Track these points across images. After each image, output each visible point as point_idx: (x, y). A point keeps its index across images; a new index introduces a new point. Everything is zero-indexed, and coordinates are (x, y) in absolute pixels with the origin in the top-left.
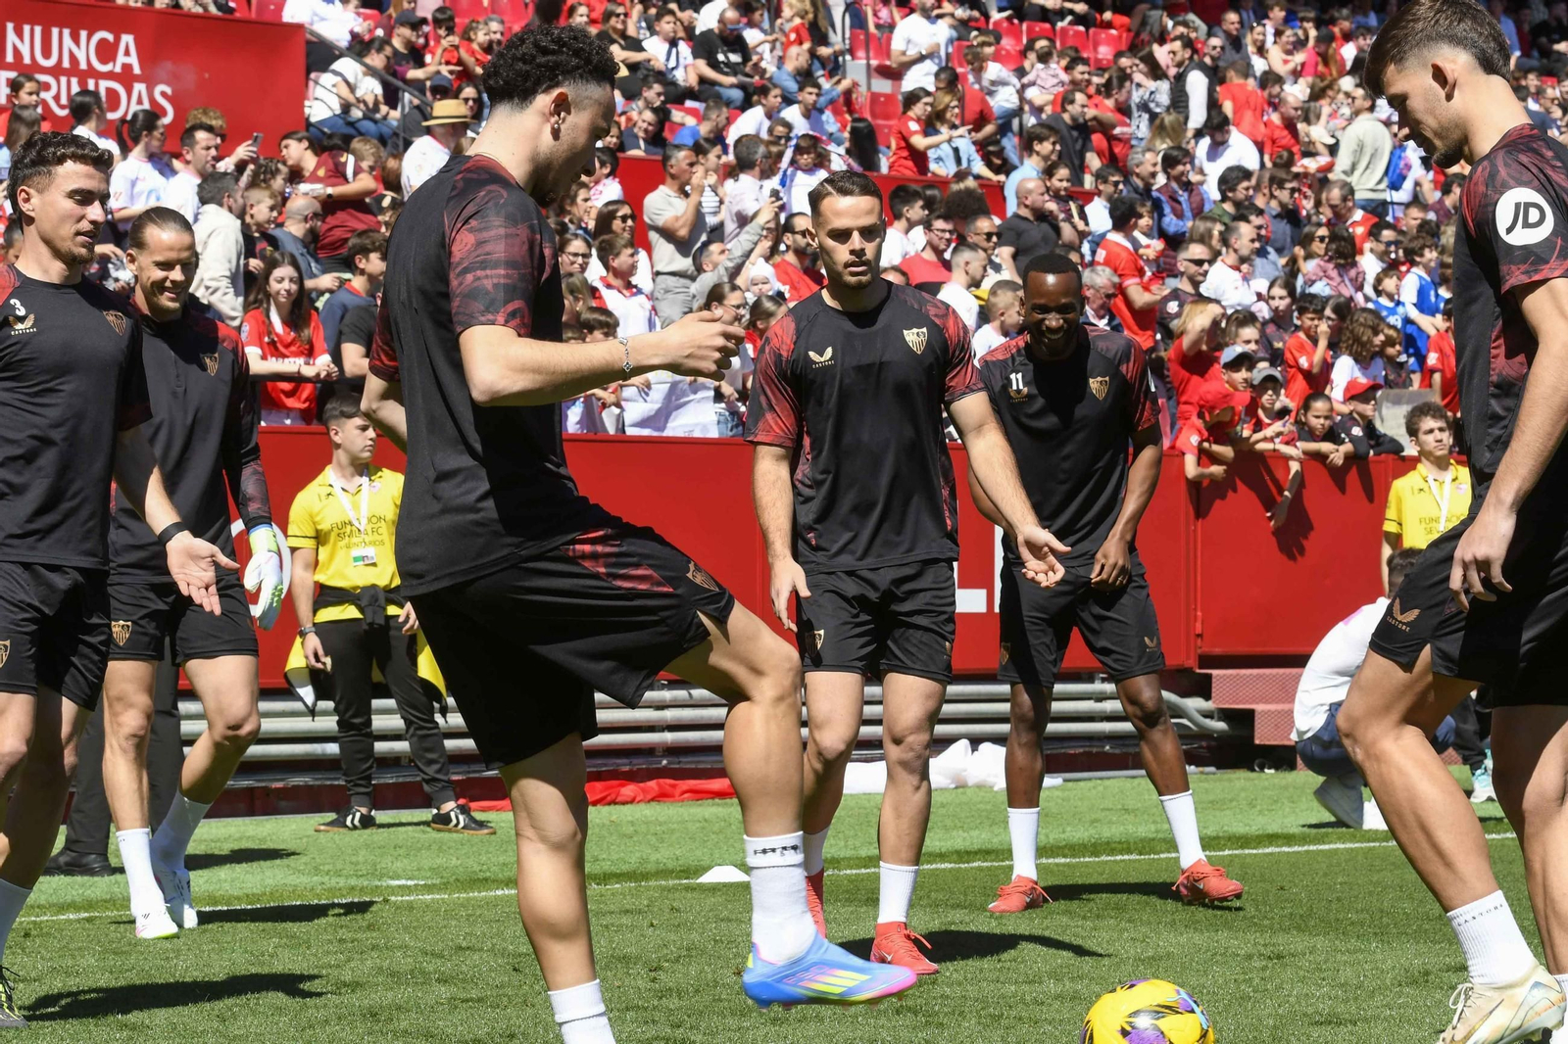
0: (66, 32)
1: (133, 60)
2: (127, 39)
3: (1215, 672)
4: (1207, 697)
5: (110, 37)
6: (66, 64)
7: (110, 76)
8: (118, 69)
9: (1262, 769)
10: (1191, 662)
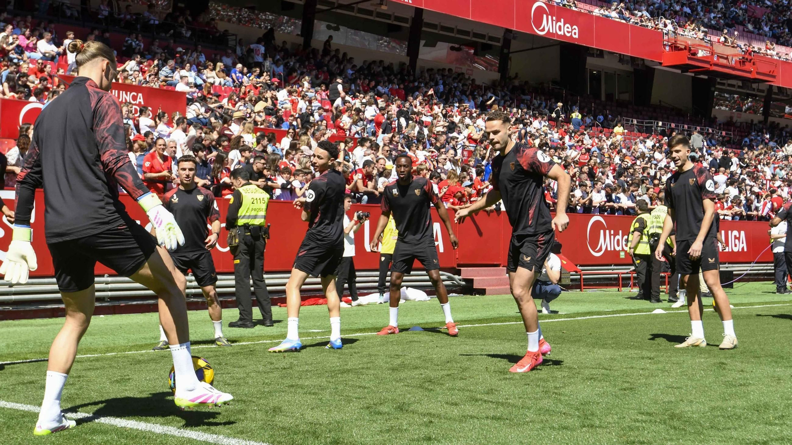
0: (124, 92)
1: (142, 100)
2: (140, 95)
3: (462, 268)
4: (459, 275)
5: (135, 94)
6: (124, 101)
7: (135, 104)
8: (137, 103)
9: (475, 295)
10: (455, 266)
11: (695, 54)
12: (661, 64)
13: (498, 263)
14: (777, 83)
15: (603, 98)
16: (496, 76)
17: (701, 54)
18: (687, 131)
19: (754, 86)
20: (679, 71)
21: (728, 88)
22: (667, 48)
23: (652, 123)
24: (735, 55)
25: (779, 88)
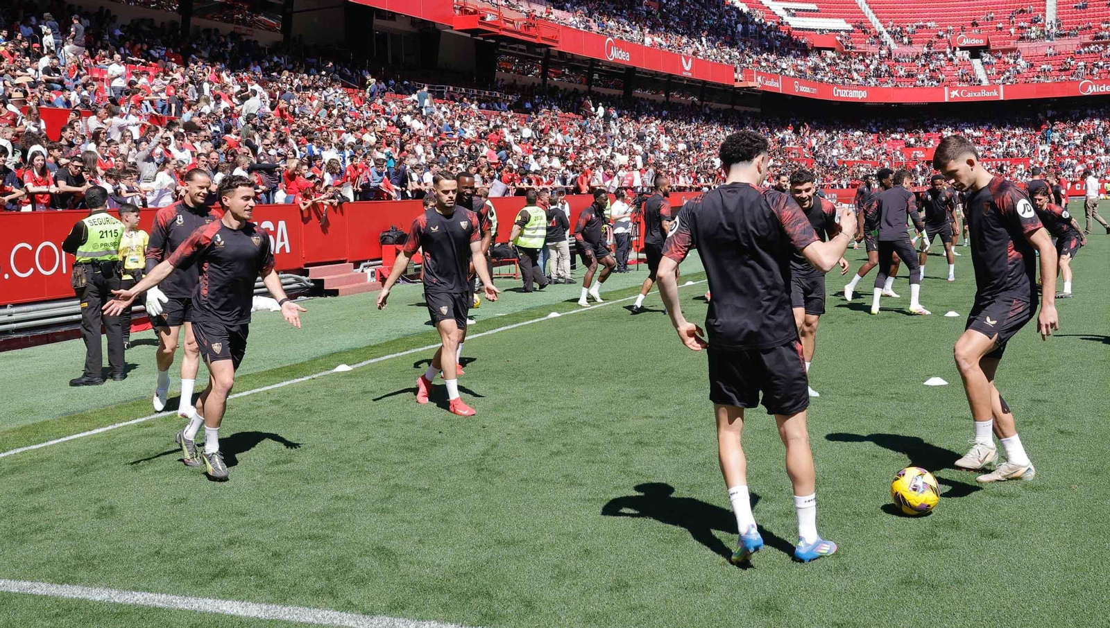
3: (310, 268)
4: (307, 275)
9: (326, 297)
10: (303, 266)
11: (483, 18)
12: (452, 27)
13: (345, 259)
14: (560, 47)
15: (390, 62)
16: (279, 37)
17: (489, 18)
18: (477, 95)
19: (538, 50)
20: (469, 35)
21: (510, 51)
22: (457, 12)
23: (443, 88)
24: (521, 20)
25: (560, 52)
